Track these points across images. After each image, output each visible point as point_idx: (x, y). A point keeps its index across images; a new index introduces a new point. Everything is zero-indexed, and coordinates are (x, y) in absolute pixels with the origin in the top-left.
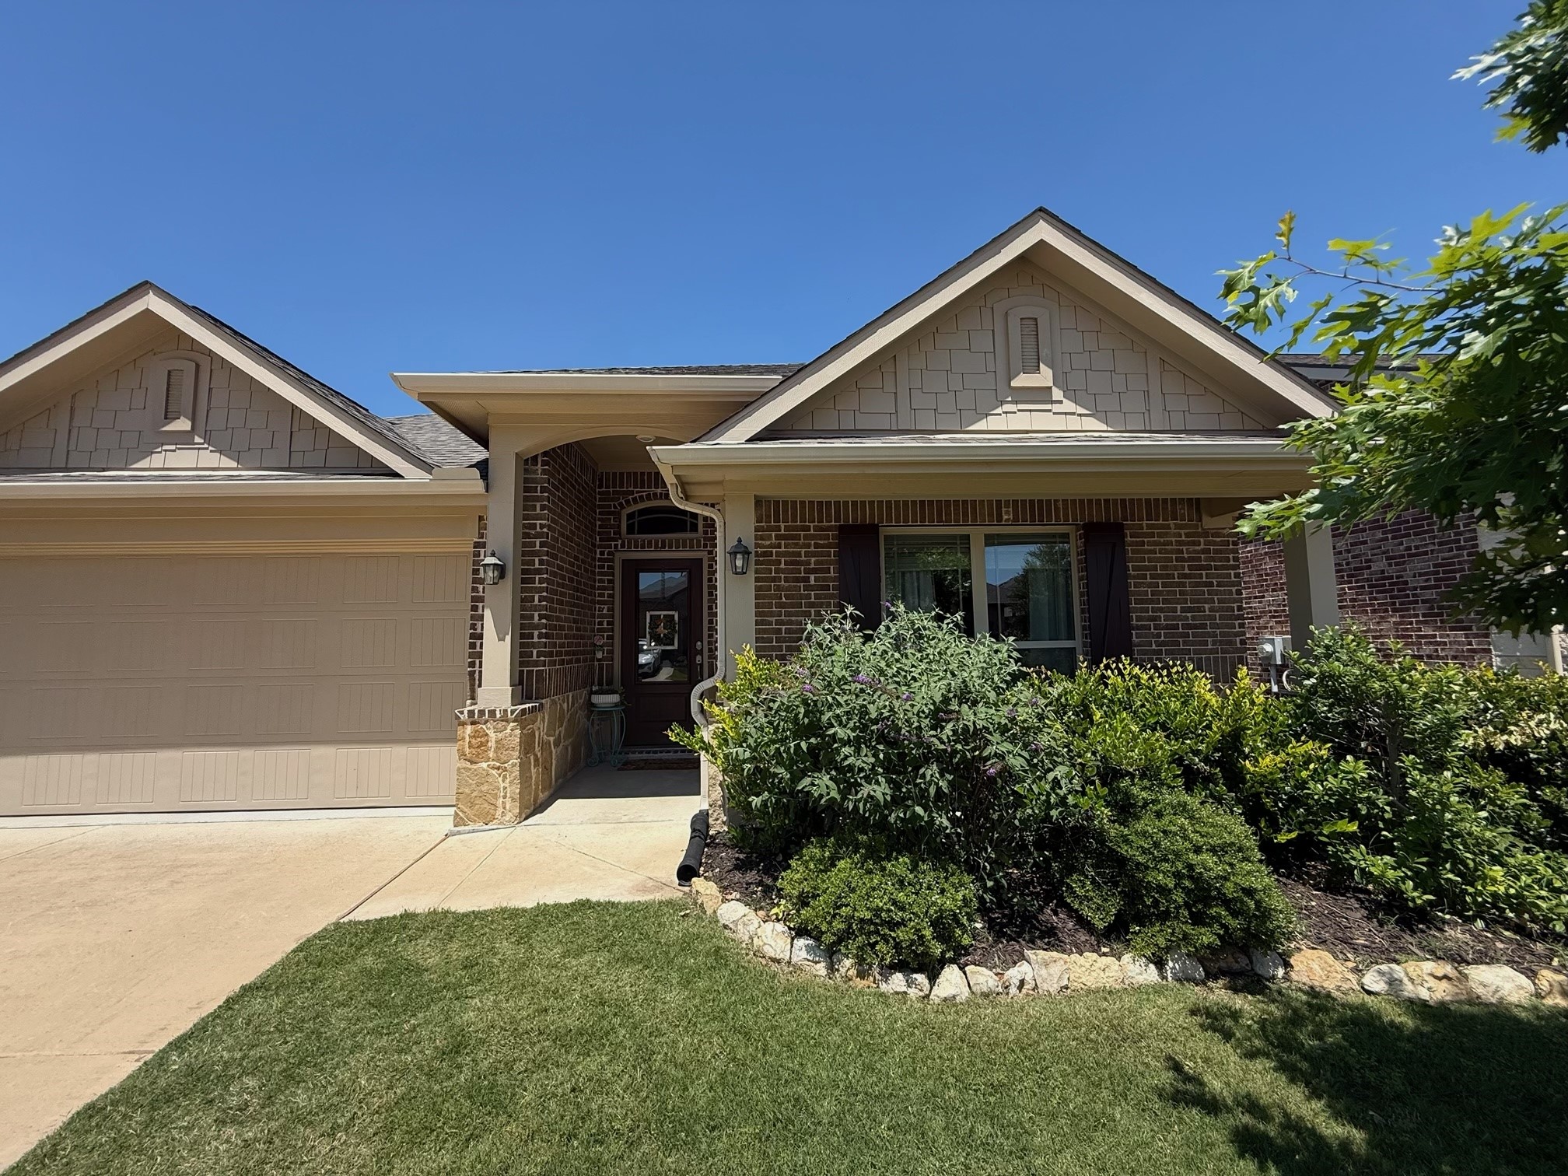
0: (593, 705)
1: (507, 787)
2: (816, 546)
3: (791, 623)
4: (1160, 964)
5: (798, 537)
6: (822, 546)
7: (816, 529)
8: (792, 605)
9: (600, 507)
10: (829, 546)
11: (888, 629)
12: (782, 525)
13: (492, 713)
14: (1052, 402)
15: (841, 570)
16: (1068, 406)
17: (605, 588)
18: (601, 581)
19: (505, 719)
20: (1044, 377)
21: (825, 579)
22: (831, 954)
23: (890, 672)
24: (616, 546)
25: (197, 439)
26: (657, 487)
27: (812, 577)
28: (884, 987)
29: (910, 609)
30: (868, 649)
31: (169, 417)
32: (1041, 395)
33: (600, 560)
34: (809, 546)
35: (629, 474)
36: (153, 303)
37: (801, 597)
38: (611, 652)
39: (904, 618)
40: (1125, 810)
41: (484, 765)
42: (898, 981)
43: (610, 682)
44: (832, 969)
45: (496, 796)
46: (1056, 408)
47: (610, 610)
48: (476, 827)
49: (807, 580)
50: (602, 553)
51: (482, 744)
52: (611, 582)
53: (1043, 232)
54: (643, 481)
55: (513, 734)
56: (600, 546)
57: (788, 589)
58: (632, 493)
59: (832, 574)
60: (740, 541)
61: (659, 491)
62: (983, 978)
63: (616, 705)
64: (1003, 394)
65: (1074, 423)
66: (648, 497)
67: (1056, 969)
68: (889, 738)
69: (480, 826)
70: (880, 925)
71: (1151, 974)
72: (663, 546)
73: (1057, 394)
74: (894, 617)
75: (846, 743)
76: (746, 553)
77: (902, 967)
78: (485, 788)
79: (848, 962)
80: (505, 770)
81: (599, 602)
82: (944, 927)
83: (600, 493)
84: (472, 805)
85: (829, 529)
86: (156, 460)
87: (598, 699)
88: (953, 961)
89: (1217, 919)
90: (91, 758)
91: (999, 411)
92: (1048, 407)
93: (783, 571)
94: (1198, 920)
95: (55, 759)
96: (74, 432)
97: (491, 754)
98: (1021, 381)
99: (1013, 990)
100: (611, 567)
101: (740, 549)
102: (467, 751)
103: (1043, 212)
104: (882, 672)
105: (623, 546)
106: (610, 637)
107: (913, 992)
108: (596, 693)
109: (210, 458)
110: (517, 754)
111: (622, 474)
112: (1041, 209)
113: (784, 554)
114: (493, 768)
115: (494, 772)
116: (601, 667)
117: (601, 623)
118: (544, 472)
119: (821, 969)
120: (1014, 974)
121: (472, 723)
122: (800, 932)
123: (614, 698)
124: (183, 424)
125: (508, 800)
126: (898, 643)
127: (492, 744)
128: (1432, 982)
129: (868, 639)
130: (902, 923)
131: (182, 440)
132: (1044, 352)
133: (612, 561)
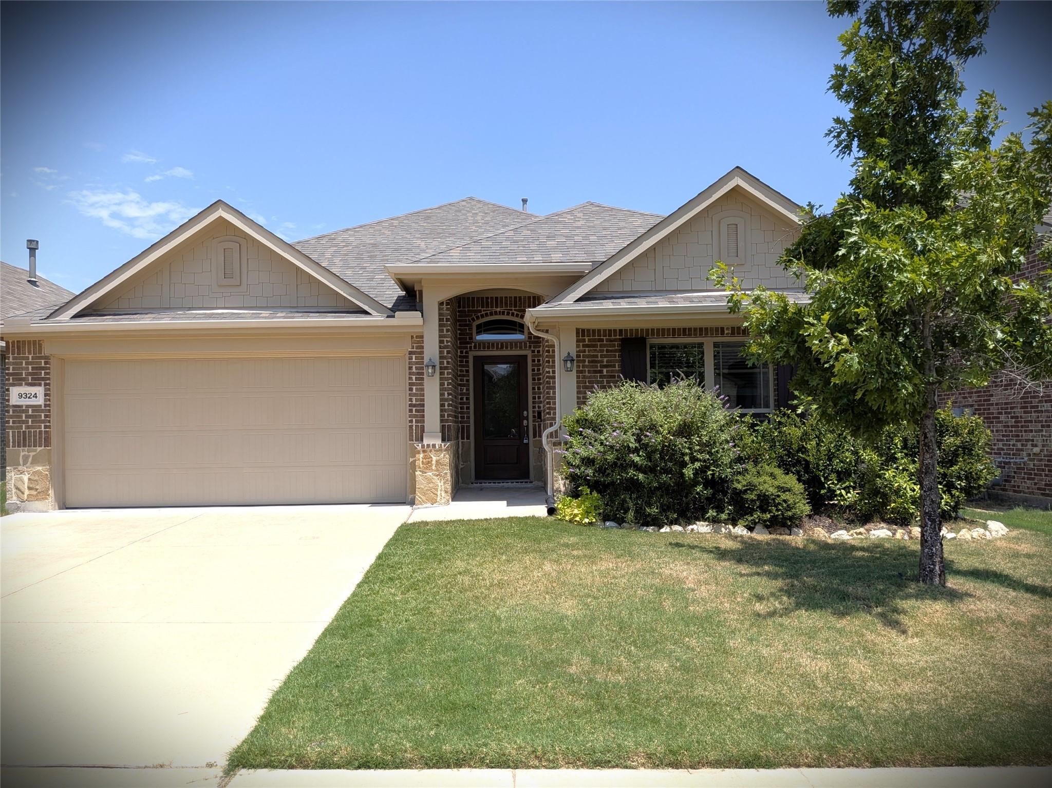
1: (443, 484)
2: (607, 351)
4: (751, 530)
5: (596, 346)
6: (611, 351)
7: (607, 341)
9: (461, 321)
10: (615, 351)
12: (586, 339)
13: (434, 446)
14: (745, 272)
15: (622, 366)
16: (754, 274)
17: (464, 376)
18: (462, 371)
19: (441, 450)
20: (740, 258)
21: (612, 371)
24: (470, 347)
26: (497, 307)
31: (226, 278)
33: (461, 357)
34: (603, 351)
35: (479, 300)
36: (224, 213)
37: (598, 382)
38: (468, 418)
41: (430, 474)
45: (437, 490)
46: (747, 275)
47: (467, 390)
49: (601, 372)
50: (462, 352)
51: (429, 462)
52: (467, 371)
53: (738, 181)
54: (487, 303)
55: (444, 458)
56: (461, 348)
57: (590, 377)
58: (480, 311)
60: (569, 354)
61: (498, 310)
62: (677, 528)
65: (757, 284)
66: (491, 314)
69: (429, 505)
71: (746, 532)
72: (502, 347)
73: (747, 267)
76: (572, 361)
77: (648, 525)
78: (431, 485)
80: (441, 477)
81: (461, 385)
83: (459, 311)
84: (425, 494)
85: (615, 340)
89: (771, 511)
93: (587, 367)
96: (172, 286)
97: (434, 467)
100: (467, 362)
101: (569, 359)
102: (421, 466)
105: (475, 347)
106: (468, 408)
111: (473, 299)
114: (435, 475)
115: (436, 478)
117: (462, 399)
118: (447, 310)
120: (689, 528)
121: (423, 451)
124: (235, 282)
125: (444, 492)
127: (434, 462)
128: (855, 535)
132: (741, 244)
133: (467, 357)
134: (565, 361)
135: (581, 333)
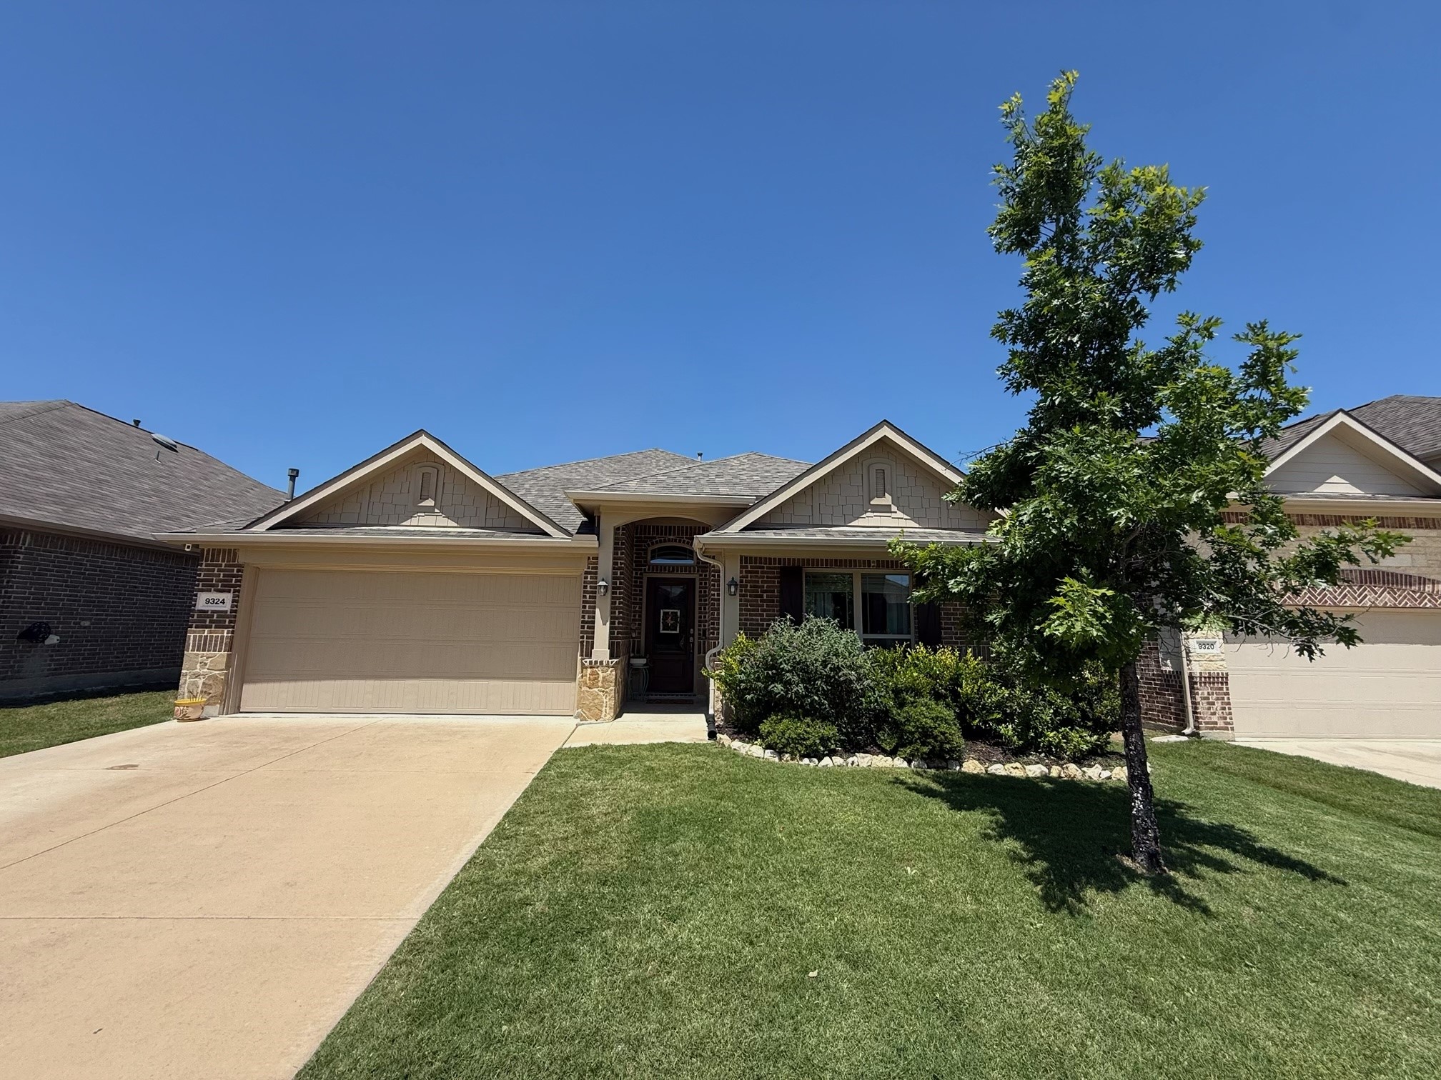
0: (632, 665)
1: (608, 701)
2: (767, 577)
3: (752, 620)
4: (909, 762)
5: (757, 572)
6: (771, 578)
7: (767, 568)
8: (753, 610)
9: (636, 546)
10: (775, 578)
11: (806, 625)
12: (749, 565)
13: (601, 662)
14: (891, 512)
15: (781, 592)
16: (900, 514)
17: (637, 595)
18: (635, 590)
19: (608, 666)
20: (887, 500)
21: (771, 596)
22: (780, 753)
23: (806, 644)
24: (645, 569)
25: (436, 511)
26: (670, 535)
27: (765, 595)
28: (800, 763)
29: (816, 616)
30: (798, 634)
31: (423, 499)
32: (886, 509)
33: (635, 578)
34: (763, 577)
35: (654, 527)
36: (424, 440)
37: (759, 606)
38: (640, 633)
39: (813, 622)
40: (901, 704)
41: (596, 690)
42: (806, 761)
43: (639, 651)
44: (781, 759)
45: (602, 706)
46: (894, 515)
47: (640, 608)
48: (592, 721)
49: (762, 596)
50: (636, 574)
51: (595, 679)
52: (641, 591)
53: (886, 431)
54: (662, 530)
55: (611, 674)
56: (635, 569)
57: (751, 601)
58: (655, 538)
59: (776, 594)
60: (733, 579)
61: (671, 537)
62: (838, 760)
63: (645, 665)
64: (866, 507)
65: (902, 523)
66: (665, 541)
67: (866, 760)
68: (805, 670)
69: (593, 721)
70: (800, 739)
71: (905, 764)
72: (673, 570)
73: (894, 508)
74: (808, 620)
75: (788, 671)
76: (736, 585)
77: (809, 756)
78: (596, 701)
79: (787, 755)
80: (607, 692)
81: (634, 603)
82: (824, 740)
83: (636, 538)
84: (590, 710)
85: (775, 568)
86: (414, 521)
87: (634, 661)
88: (827, 755)
89: (929, 743)
90: (371, 682)
91: (864, 516)
92: (889, 514)
93: (749, 591)
94: (924, 744)
95: (350, 682)
96: (371, 504)
97: (600, 684)
98: (875, 502)
99: (850, 765)
100: (641, 582)
101: (733, 583)
102: (588, 682)
103: (885, 422)
104: (802, 644)
105: (649, 569)
106: (640, 625)
107: (812, 764)
108: (634, 657)
109: (443, 521)
110: (613, 684)
111: (649, 527)
112: (885, 421)
113: (750, 582)
114: (601, 691)
115: (601, 693)
116: (634, 642)
117: (635, 616)
118: (623, 534)
119: (776, 760)
120: (850, 760)
121: (591, 668)
122: (767, 748)
123: (643, 661)
124: (430, 503)
125: (608, 708)
126: (810, 632)
127: (600, 679)
128: (1012, 770)
129: (796, 630)
130: (809, 738)
131: (429, 510)
132: (888, 487)
133: (642, 578)
134: (730, 586)
135: (745, 560)
